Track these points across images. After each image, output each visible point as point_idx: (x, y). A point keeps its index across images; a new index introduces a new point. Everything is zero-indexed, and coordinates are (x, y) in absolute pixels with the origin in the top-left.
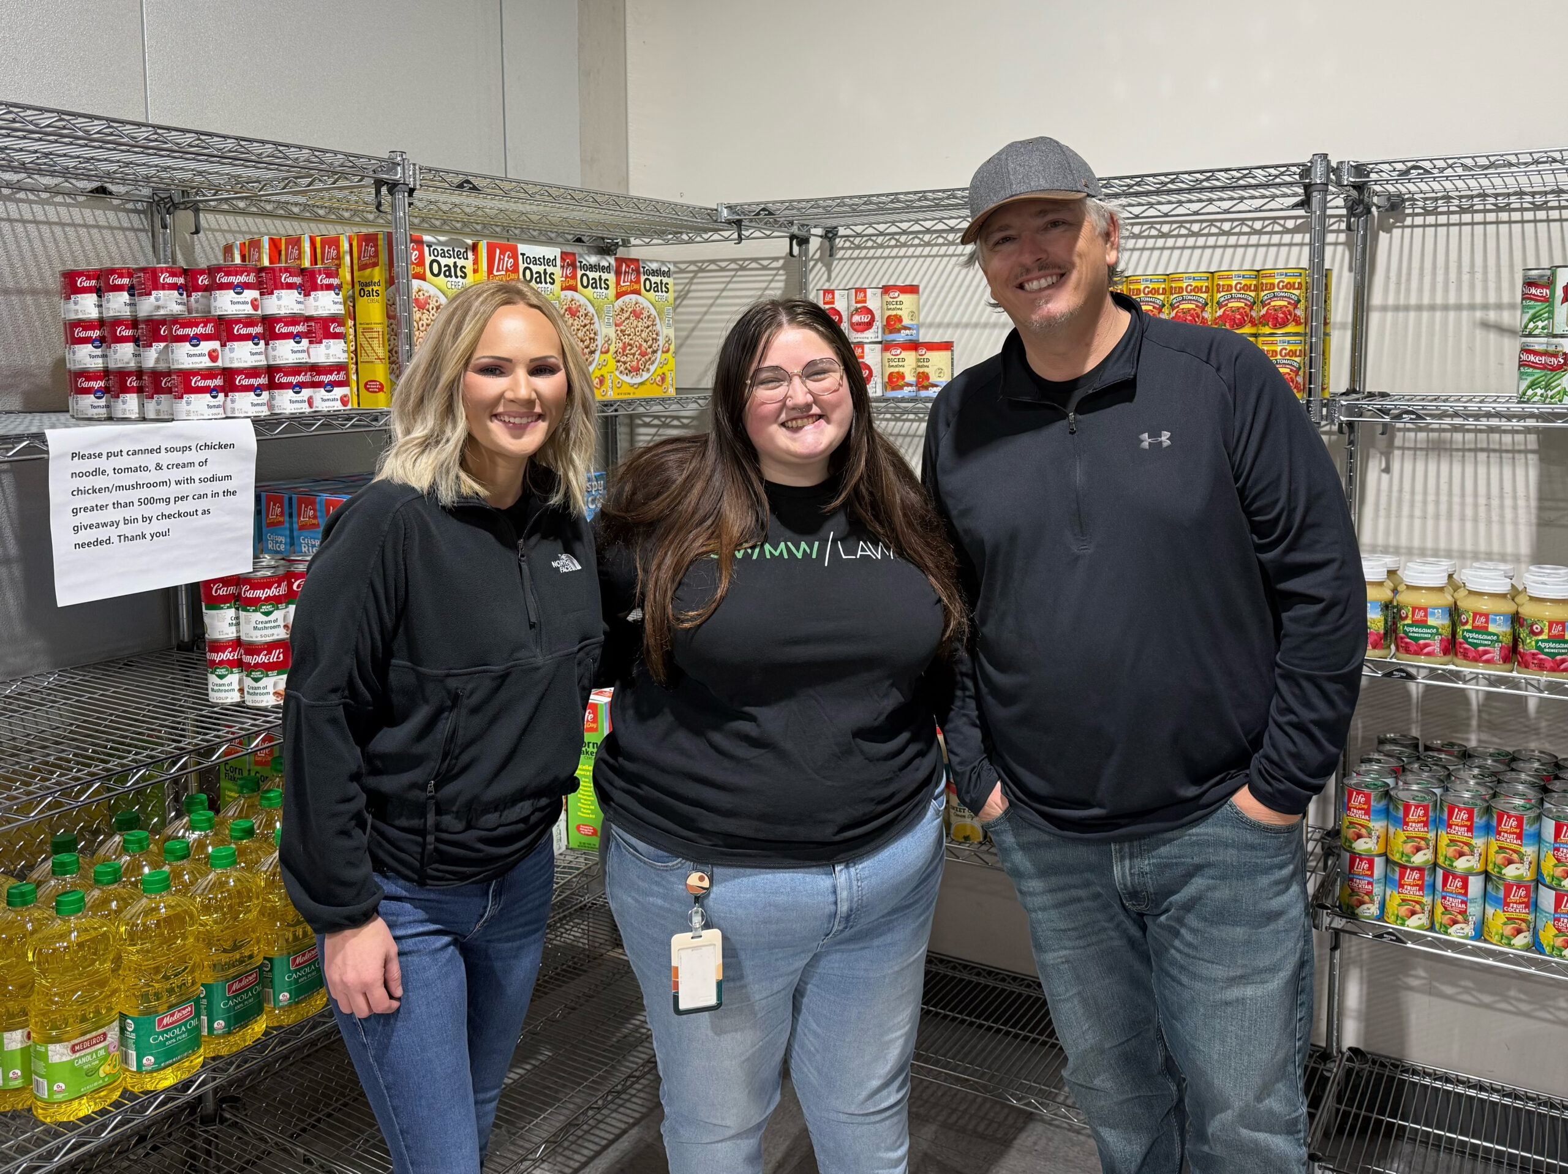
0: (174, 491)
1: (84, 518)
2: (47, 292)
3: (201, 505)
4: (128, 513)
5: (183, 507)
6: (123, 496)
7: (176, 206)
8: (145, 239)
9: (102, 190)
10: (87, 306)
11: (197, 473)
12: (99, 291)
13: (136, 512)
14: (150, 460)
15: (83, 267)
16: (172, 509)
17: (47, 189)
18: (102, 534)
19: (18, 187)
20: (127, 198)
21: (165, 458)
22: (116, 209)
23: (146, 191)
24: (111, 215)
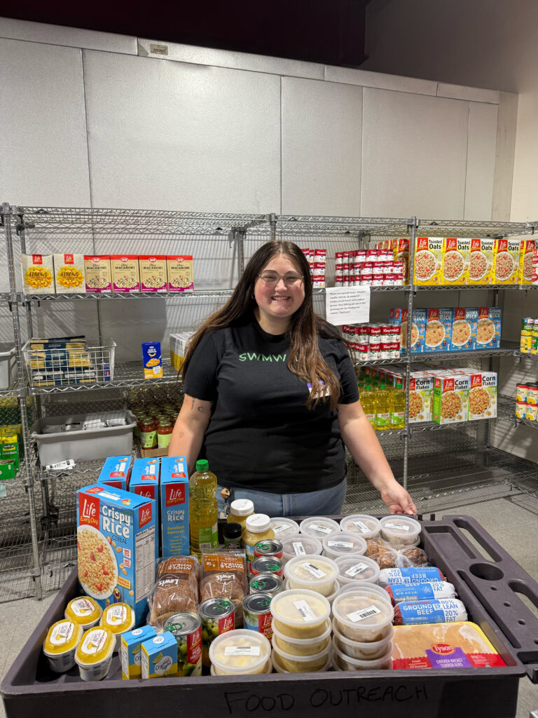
0: (352, 302)
1: (333, 308)
2: (331, 258)
3: (357, 306)
4: (342, 307)
5: (353, 306)
6: (340, 303)
7: (365, 235)
8: (357, 244)
9: (348, 232)
10: (340, 261)
11: (357, 298)
12: (342, 257)
13: (343, 307)
14: (346, 295)
15: (340, 251)
16: (351, 306)
17: (336, 233)
18: (336, 311)
19: (330, 233)
20: (353, 234)
21: (350, 295)
22: (351, 237)
23: (358, 232)
24: (350, 238)
